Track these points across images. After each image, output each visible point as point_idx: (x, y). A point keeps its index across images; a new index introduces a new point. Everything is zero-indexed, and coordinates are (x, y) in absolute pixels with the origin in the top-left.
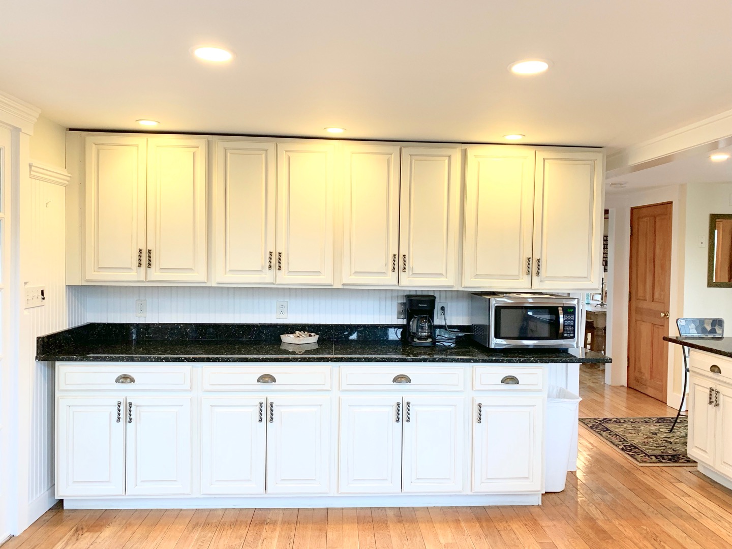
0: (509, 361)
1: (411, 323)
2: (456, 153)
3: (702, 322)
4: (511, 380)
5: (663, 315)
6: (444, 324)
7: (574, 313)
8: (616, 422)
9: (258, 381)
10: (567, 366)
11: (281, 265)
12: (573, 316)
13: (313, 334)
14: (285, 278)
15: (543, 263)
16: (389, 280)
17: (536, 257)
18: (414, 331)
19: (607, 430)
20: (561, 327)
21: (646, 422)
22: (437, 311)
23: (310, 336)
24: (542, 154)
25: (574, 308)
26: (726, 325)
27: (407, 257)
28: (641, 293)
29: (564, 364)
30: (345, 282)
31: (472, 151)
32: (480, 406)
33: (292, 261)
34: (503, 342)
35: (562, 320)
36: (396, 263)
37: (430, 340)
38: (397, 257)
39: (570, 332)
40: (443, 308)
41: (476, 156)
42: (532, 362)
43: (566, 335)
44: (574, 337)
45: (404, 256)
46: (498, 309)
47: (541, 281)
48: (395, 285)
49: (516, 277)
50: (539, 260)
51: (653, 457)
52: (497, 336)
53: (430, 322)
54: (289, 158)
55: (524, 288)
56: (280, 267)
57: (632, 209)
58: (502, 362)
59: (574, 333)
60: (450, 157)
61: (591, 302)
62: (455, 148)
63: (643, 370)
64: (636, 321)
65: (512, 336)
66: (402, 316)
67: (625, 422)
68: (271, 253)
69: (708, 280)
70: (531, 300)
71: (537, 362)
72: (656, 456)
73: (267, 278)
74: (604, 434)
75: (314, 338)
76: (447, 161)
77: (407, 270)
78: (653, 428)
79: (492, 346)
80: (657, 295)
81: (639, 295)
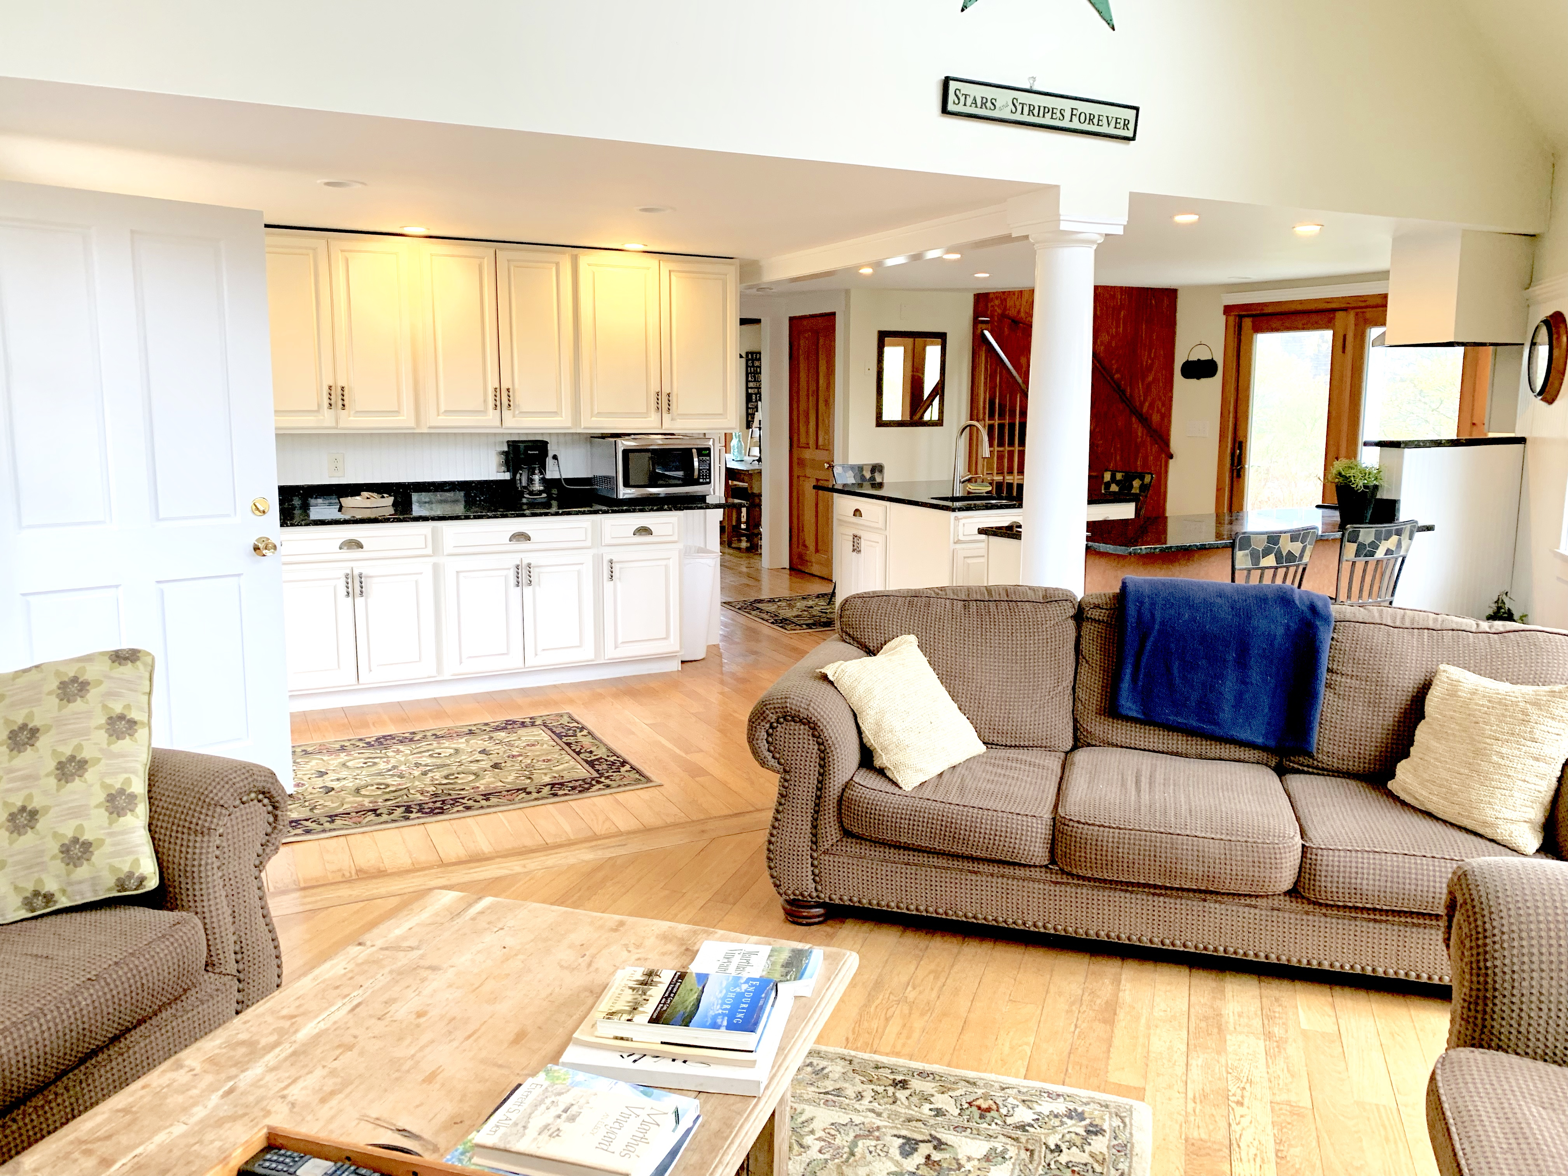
0: (641, 511)
1: (518, 476)
2: (565, 259)
3: (861, 468)
4: (644, 531)
5: (826, 465)
6: (558, 477)
7: (709, 455)
8: (769, 601)
9: (340, 548)
10: (705, 514)
11: (346, 403)
12: (708, 458)
13: (385, 495)
14: (350, 421)
15: (673, 398)
16: (490, 420)
17: (666, 390)
18: (524, 483)
19: (758, 608)
20: (696, 473)
21: (804, 598)
22: (549, 461)
23: (383, 497)
24: (667, 265)
25: (709, 449)
26: (886, 471)
27: (511, 390)
28: (803, 440)
29: (702, 511)
30: (433, 424)
31: (586, 259)
32: (611, 562)
33: (358, 398)
34: (633, 490)
35: (696, 464)
36: (498, 398)
37: (544, 495)
38: (498, 390)
39: (705, 477)
40: (555, 457)
41: (589, 265)
42: (666, 510)
43: (701, 480)
44: (709, 483)
45: (508, 390)
46: (626, 452)
47: (672, 420)
48: (498, 427)
49: (646, 415)
50: (669, 395)
51: (804, 626)
52: (627, 484)
53: (541, 473)
54: (347, 260)
55: (654, 428)
56: (344, 405)
57: (791, 319)
58: (634, 511)
59: (710, 478)
60: (557, 264)
61: (747, 458)
62: (564, 253)
63: (807, 543)
64: (798, 477)
65: (642, 484)
66: (503, 468)
67: (780, 601)
68: (330, 388)
69: (877, 418)
70: (660, 442)
71: (670, 510)
72: (807, 625)
73: (326, 419)
74: (754, 613)
75: (389, 500)
76: (554, 269)
77: (512, 407)
78: (810, 603)
79: (621, 497)
80: (820, 442)
81: (801, 440)
